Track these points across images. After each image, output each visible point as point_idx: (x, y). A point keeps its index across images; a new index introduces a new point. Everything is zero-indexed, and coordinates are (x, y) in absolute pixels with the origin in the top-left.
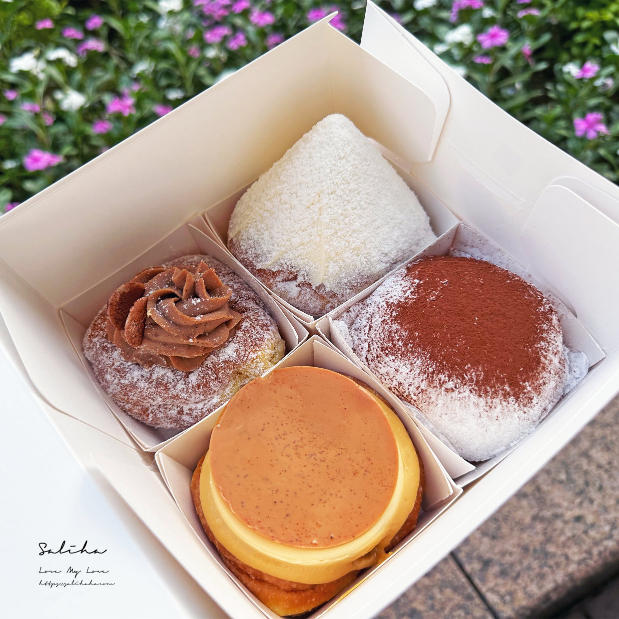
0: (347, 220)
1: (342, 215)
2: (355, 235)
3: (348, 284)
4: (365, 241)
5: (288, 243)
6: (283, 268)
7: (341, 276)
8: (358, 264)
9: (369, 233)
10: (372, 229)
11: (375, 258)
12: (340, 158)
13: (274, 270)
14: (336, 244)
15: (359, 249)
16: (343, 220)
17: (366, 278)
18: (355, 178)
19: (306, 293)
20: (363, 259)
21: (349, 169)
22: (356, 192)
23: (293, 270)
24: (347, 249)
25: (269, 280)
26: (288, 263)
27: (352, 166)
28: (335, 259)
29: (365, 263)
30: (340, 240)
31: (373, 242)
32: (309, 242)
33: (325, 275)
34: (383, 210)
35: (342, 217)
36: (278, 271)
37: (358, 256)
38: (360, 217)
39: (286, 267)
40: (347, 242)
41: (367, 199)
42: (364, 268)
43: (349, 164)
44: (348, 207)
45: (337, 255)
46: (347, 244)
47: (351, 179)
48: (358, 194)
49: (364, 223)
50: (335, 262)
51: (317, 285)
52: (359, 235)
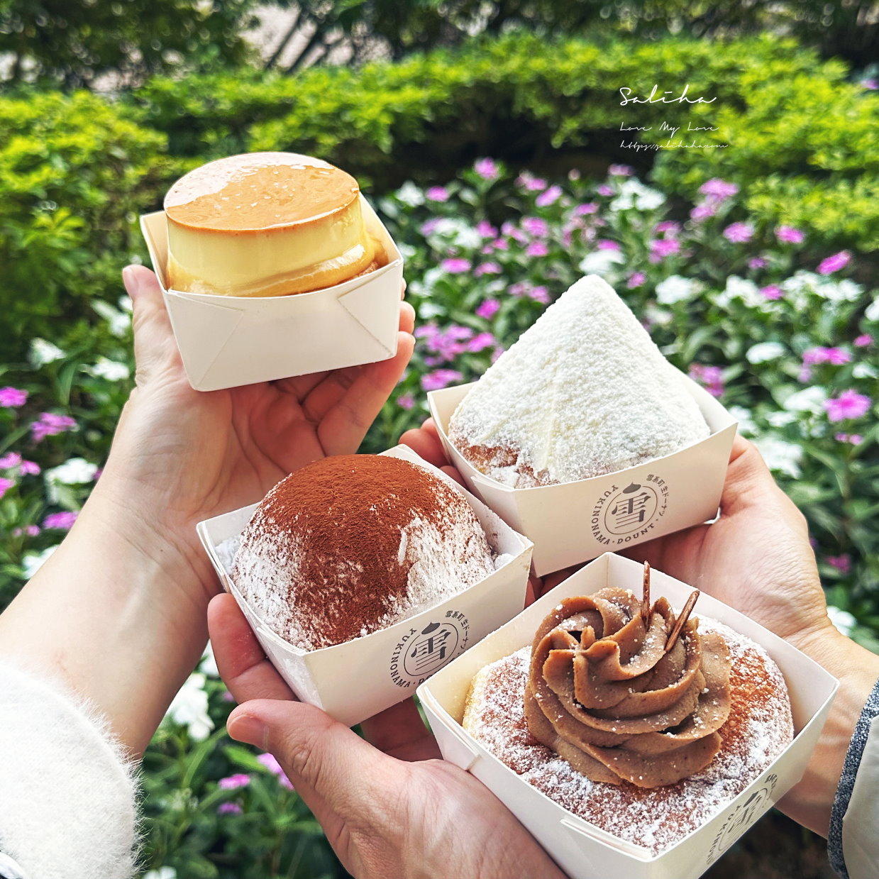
0: (585, 386)
1: (580, 378)
2: (594, 406)
3: (579, 472)
4: (606, 416)
5: (512, 410)
6: (501, 444)
7: (571, 459)
8: (595, 444)
9: (612, 407)
10: (617, 404)
11: (617, 441)
12: (587, 315)
13: (490, 446)
14: (568, 413)
15: (597, 425)
16: (581, 385)
17: (603, 468)
18: (603, 340)
19: (525, 482)
20: (601, 438)
21: (596, 327)
22: (601, 356)
23: (512, 446)
24: (582, 423)
25: (482, 462)
26: (508, 436)
27: (601, 325)
28: (565, 435)
29: (603, 445)
30: (574, 409)
31: (616, 420)
32: (537, 410)
33: (551, 455)
34: (636, 387)
35: (580, 381)
36: (495, 449)
37: (595, 434)
38: (603, 385)
39: (504, 442)
40: (583, 413)
41: (616, 367)
42: (602, 452)
43: (597, 323)
44: (590, 370)
45: (569, 428)
46: (583, 416)
47: (597, 339)
48: (605, 358)
49: (607, 394)
50: (565, 438)
51: (540, 470)
52: (599, 407)
